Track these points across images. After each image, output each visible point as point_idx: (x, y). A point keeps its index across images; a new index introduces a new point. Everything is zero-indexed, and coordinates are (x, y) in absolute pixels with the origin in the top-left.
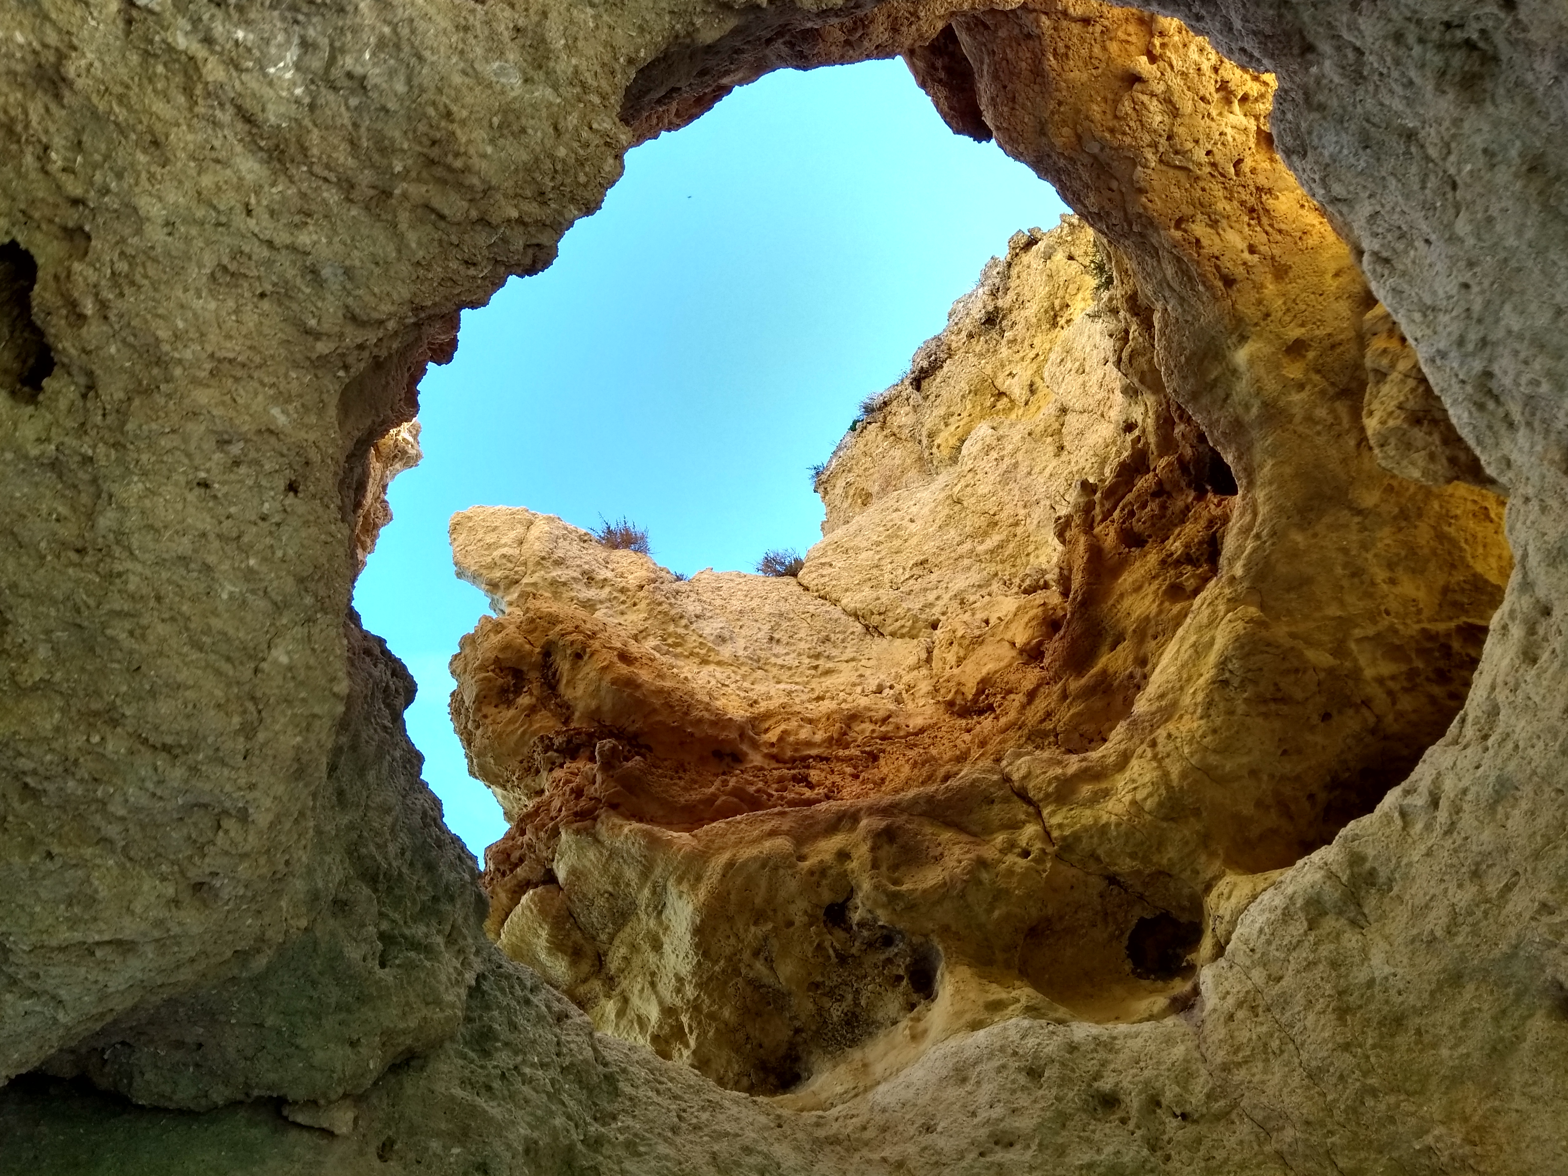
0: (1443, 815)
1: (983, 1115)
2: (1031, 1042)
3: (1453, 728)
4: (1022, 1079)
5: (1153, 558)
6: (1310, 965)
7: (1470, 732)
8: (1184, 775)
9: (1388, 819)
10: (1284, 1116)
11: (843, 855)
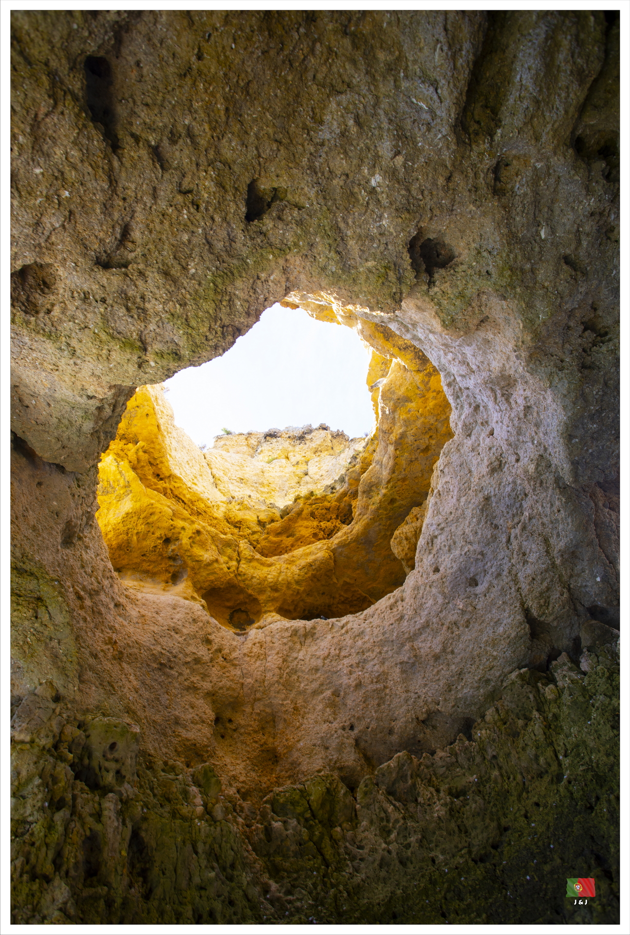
0: (343, 631)
1: (174, 620)
2: (199, 613)
3: (358, 614)
4: (191, 620)
5: (315, 523)
6: (285, 644)
7: (362, 617)
8: (283, 580)
9: (328, 624)
10: (251, 676)
11: (183, 528)
